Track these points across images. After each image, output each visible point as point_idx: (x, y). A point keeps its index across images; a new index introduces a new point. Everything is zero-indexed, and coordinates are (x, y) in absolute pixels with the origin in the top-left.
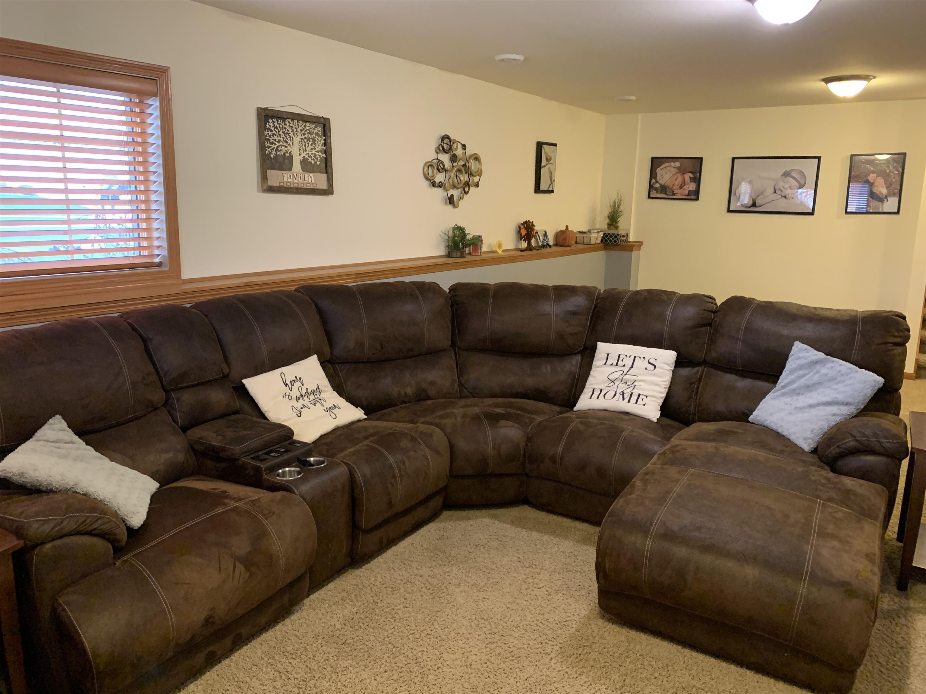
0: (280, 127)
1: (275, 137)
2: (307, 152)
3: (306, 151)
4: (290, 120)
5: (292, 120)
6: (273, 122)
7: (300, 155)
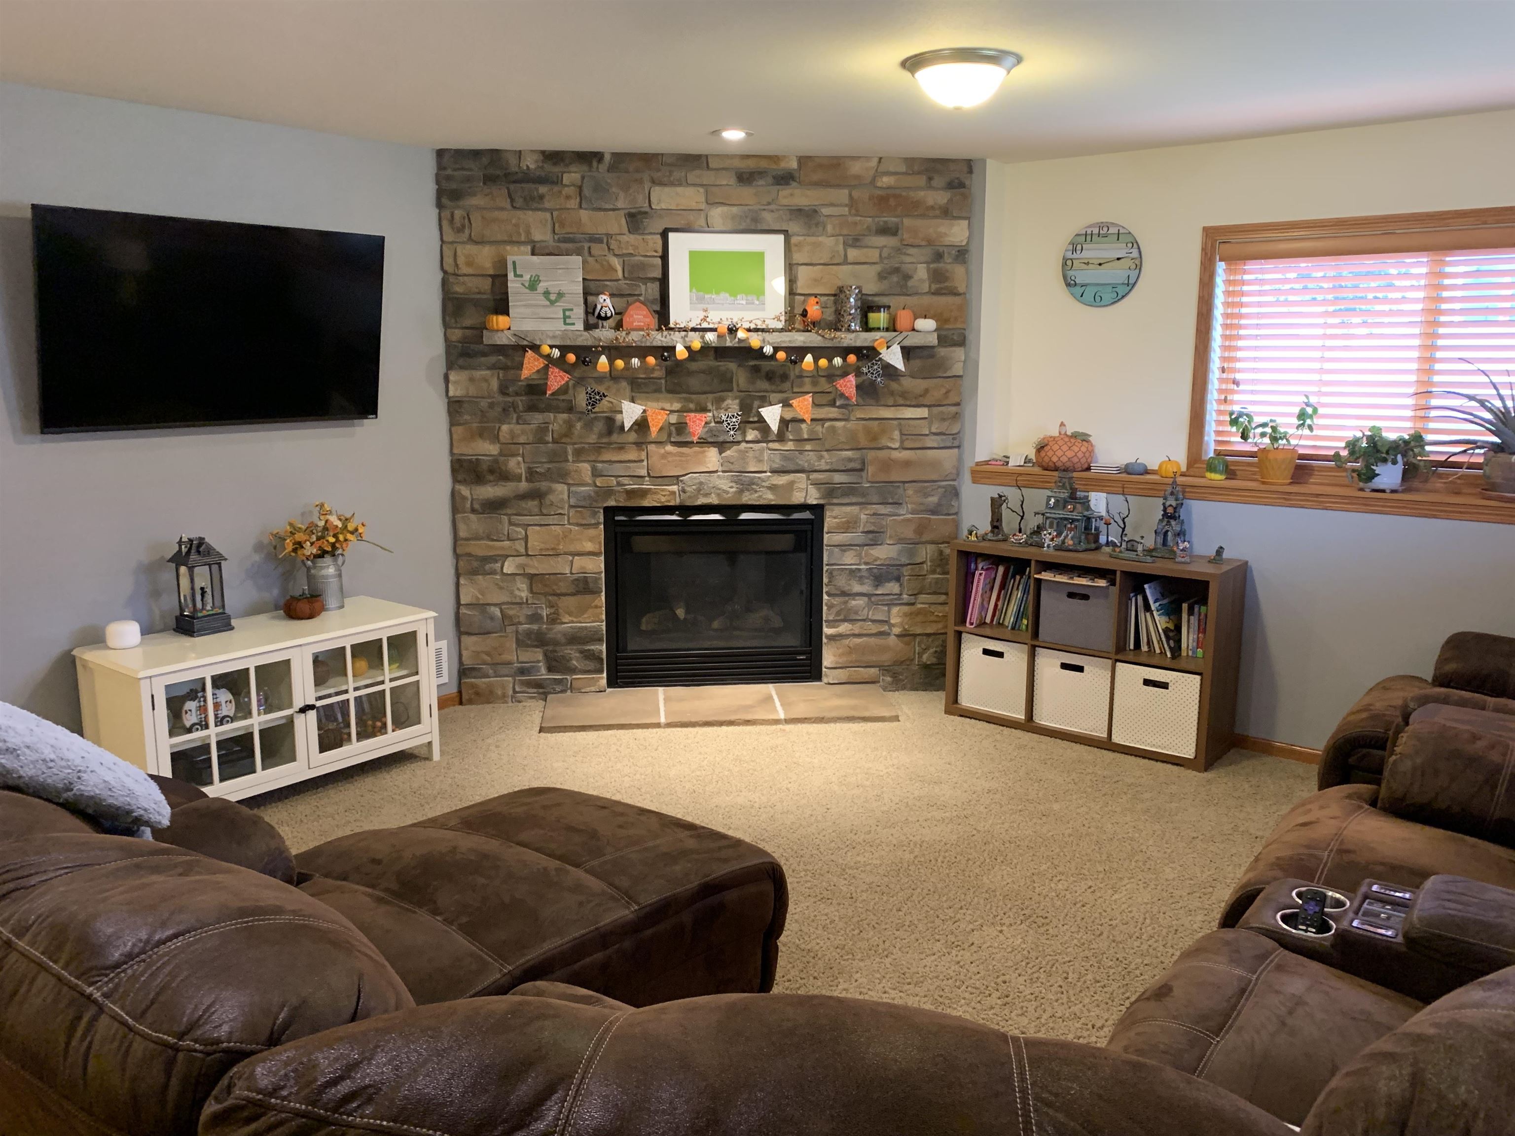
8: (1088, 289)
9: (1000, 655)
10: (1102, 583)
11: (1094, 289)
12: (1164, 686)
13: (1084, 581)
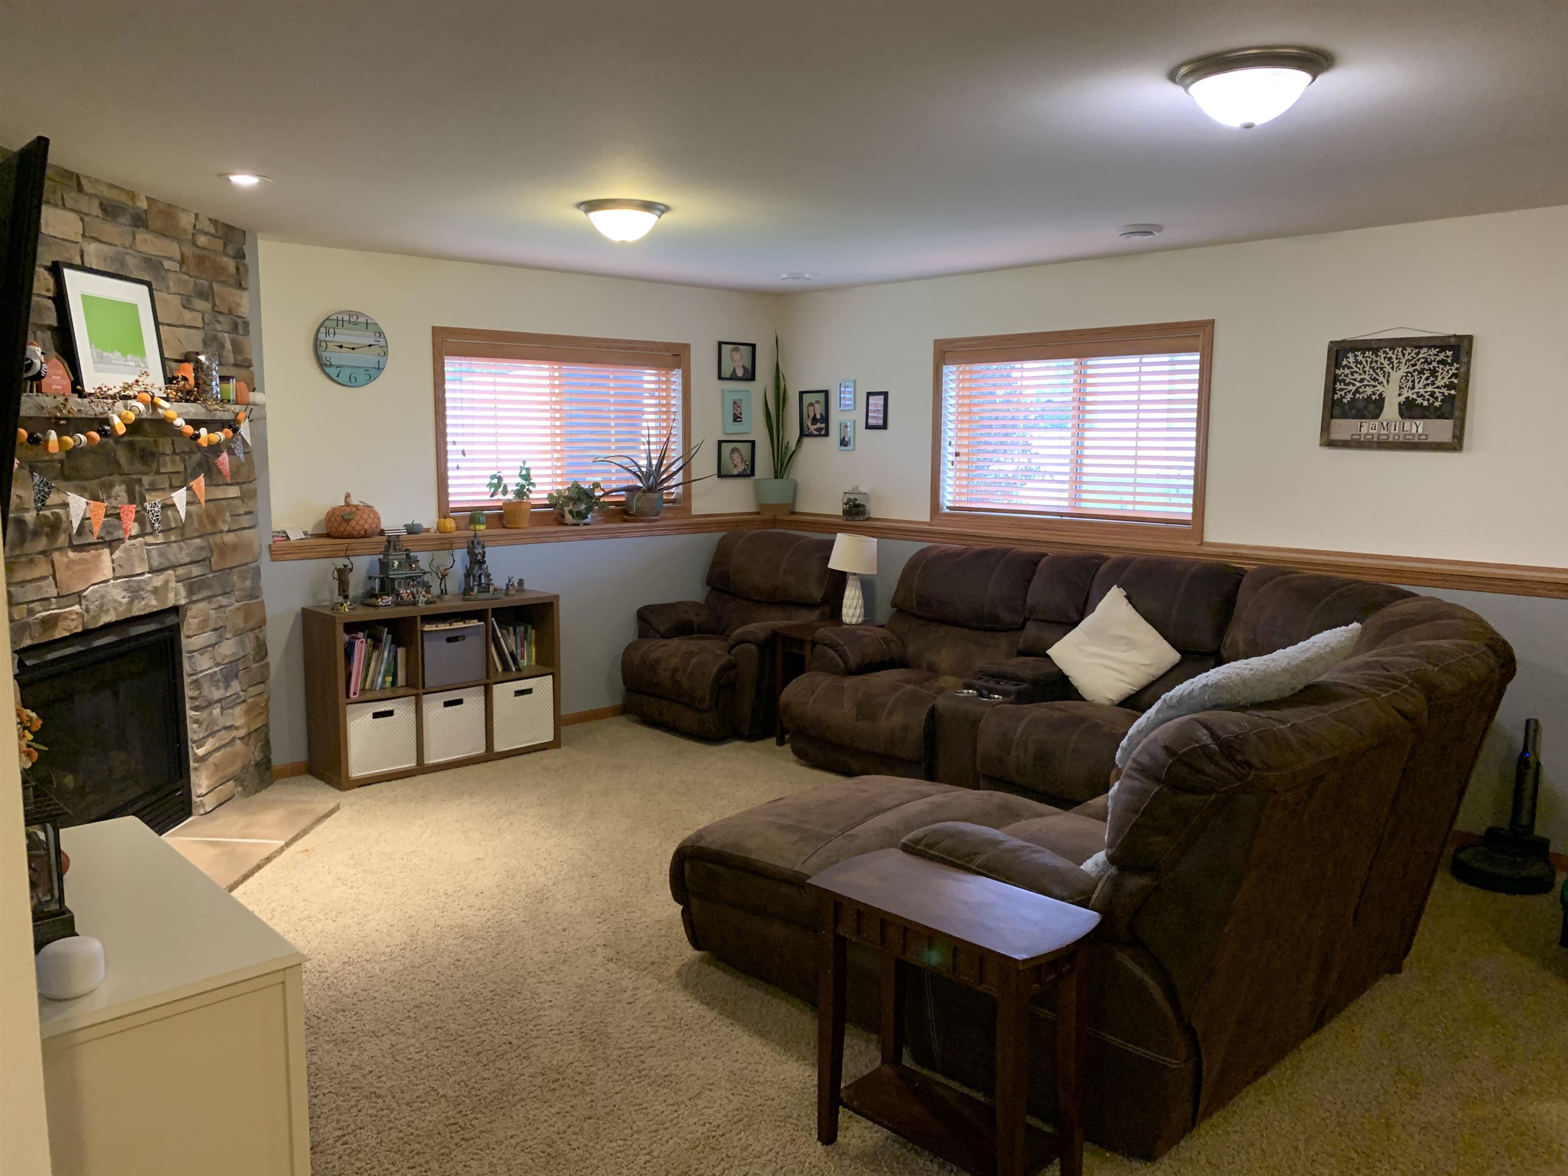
0: (1367, 361)
1: (1356, 376)
2: (1416, 390)
3: (1413, 388)
4: (1387, 350)
5: (1393, 349)
6: (1356, 356)
7: (1400, 395)
8: (343, 370)
9: (390, 713)
10: (475, 623)
11: (349, 371)
12: (529, 691)
13: (460, 625)
